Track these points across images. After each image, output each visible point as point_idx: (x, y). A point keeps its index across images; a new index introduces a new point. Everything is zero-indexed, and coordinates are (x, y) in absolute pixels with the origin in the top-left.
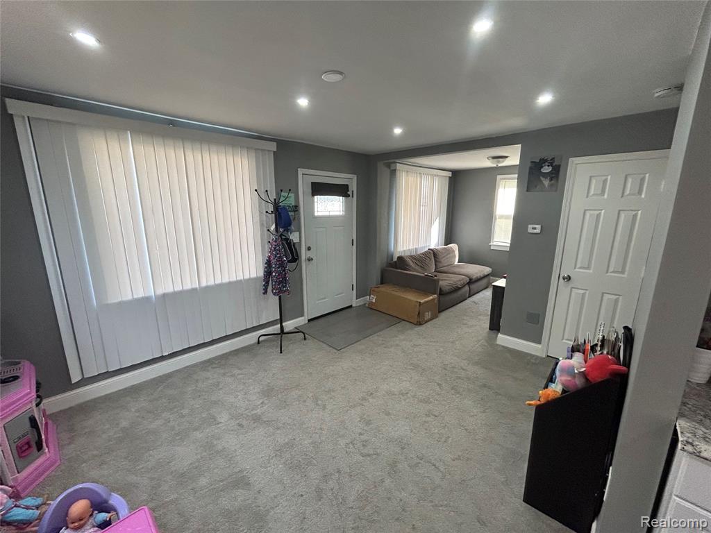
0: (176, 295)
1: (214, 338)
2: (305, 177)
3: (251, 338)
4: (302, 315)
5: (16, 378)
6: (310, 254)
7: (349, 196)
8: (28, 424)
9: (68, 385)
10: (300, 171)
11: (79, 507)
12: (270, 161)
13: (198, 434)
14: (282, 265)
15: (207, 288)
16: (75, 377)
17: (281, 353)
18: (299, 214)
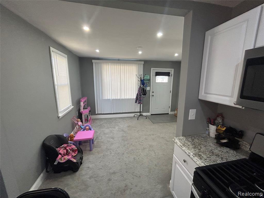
0: (115, 99)
1: (123, 112)
2: (153, 71)
3: (132, 115)
4: (149, 112)
5: (87, 108)
6: (153, 94)
7: (170, 76)
8: (87, 116)
9: (95, 114)
10: (152, 69)
11: (87, 127)
12: (142, 66)
13: (111, 129)
14: (141, 95)
15: (122, 99)
16: (97, 113)
17: (138, 120)
18: (150, 82)
